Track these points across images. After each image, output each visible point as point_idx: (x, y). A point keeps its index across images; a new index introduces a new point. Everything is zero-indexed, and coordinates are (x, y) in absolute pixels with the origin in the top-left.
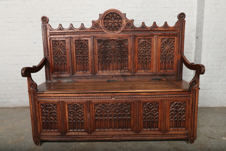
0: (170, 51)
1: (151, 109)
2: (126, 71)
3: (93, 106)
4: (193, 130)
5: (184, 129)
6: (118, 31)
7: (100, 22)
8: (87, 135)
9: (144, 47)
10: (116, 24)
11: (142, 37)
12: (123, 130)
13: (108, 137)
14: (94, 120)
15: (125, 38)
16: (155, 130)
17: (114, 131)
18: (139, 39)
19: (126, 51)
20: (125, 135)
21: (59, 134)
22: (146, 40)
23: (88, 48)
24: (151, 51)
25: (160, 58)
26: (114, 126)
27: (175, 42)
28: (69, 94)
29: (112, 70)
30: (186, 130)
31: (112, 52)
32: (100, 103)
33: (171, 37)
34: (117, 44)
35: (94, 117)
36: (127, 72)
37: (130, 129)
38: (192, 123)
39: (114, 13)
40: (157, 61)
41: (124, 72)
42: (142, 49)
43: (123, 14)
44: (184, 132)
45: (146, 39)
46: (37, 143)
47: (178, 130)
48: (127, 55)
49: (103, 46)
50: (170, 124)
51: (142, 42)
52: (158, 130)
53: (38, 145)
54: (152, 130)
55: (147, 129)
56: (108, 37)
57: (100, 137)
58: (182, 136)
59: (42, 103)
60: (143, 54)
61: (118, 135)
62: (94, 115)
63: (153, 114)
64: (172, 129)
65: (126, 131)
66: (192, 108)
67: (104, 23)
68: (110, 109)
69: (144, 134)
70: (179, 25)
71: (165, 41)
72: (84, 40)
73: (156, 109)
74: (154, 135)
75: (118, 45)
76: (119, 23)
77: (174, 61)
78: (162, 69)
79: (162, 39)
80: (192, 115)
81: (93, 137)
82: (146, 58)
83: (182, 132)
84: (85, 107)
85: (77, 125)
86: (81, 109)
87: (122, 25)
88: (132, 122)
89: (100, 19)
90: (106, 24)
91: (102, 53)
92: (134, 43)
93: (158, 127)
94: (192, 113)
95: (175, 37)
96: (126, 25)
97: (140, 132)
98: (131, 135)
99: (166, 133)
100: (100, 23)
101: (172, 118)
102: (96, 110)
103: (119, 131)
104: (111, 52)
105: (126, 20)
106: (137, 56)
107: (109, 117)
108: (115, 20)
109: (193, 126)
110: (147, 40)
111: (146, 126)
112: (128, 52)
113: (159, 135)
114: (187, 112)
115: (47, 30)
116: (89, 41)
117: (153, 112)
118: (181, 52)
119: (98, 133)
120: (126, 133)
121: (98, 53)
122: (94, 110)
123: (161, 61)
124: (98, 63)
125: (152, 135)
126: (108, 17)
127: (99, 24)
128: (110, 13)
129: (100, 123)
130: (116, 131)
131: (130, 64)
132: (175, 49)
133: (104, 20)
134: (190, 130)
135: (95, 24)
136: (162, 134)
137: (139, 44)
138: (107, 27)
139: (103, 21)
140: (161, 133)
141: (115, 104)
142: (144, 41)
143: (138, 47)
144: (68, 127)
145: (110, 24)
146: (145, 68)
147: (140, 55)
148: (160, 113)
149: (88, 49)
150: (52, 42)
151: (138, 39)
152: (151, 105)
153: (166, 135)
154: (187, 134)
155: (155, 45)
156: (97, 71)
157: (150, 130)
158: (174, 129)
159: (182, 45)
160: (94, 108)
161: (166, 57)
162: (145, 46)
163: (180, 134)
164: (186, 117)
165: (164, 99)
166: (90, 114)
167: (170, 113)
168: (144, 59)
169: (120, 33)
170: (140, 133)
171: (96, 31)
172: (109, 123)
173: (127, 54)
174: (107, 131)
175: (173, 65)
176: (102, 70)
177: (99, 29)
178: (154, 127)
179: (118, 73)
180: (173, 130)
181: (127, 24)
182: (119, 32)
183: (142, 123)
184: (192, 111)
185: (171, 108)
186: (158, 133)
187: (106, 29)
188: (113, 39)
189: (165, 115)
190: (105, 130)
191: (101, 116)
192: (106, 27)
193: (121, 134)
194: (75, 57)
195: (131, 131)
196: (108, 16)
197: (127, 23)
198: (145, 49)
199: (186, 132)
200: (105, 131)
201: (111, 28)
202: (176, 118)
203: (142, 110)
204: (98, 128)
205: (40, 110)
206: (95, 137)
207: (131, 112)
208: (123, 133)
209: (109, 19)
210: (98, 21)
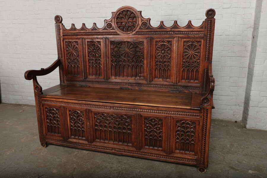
0: (194, 58)
1: (154, 126)
2: (141, 79)
3: (93, 115)
4: (203, 157)
5: (193, 153)
6: (132, 31)
7: (113, 21)
8: (88, 144)
9: (163, 52)
10: (130, 23)
11: (161, 40)
12: (123, 144)
13: (108, 149)
14: (94, 130)
15: (141, 40)
16: (158, 150)
17: (114, 144)
18: (157, 41)
19: (141, 55)
20: (125, 150)
21: (61, 138)
23: (101, 50)
24: (171, 56)
25: (181, 65)
26: (114, 138)
27: (202, 46)
28: (69, 100)
29: (126, 76)
30: (196, 156)
31: (126, 56)
32: (99, 113)
33: (196, 40)
34: (131, 46)
35: (94, 127)
36: (143, 80)
37: (131, 145)
38: (201, 148)
39: (128, 11)
40: (177, 69)
41: (139, 79)
42: (160, 53)
43: (138, 11)
44: (193, 157)
46: (43, 145)
47: (185, 154)
48: (143, 60)
49: (116, 49)
50: (176, 145)
51: (160, 45)
52: (162, 150)
53: (44, 146)
54: (155, 150)
55: (150, 147)
56: (121, 38)
57: (100, 148)
58: (190, 161)
59: (46, 106)
60: (161, 60)
61: (118, 149)
62: (94, 124)
63: (156, 132)
64: (178, 151)
65: (126, 146)
66: (203, 130)
67: (117, 23)
68: (110, 121)
69: (145, 152)
70: (207, 24)
71: (188, 44)
72: (96, 42)
73: (159, 126)
74: (156, 154)
75: (132, 49)
76: (134, 23)
77: (199, 70)
78: (184, 79)
79: (184, 42)
80: (202, 138)
81: (93, 147)
82: (164, 65)
83: (190, 157)
84: (85, 115)
85: (79, 132)
86: (81, 116)
87: (137, 24)
88: (133, 137)
89: (113, 18)
90: (119, 23)
91: (115, 56)
92: (150, 46)
93: (161, 147)
94: (202, 136)
95: (201, 40)
96: (142, 25)
97: (141, 149)
98: (131, 151)
99: (171, 155)
100: (112, 23)
101: (178, 138)
102: (95, 119)
103: (119, 145)
104: (125, 55)
105: (141, 19)
106: (154, 62)
107: (109, 128)
108: (129, 19)
109: (204, 151)
110: (166, 43)
111: (149, 144)
112: (143, 57)
113: (162, 155)
114: (197, 134)
115: (60, 30)
116: (101, 42)
117: (156, 129)
118: (208, 60)
119: (98, 144)
120: (126, 148)
121: (111, 56)
122: (93, 119)
123: (183, 69)
124: (111, 68)
125: (154, 154)
126: (121, 15)
127: (111, 23)
128: (123, 11)
129: (100, 134)
130: (116, 144)
131: (145, 71)
132: (202, 54)
133: (117, 19)
134: (200, 156)
135: (108, 24)
136: (166, 156)
137: (157, 47)
138: (120, 27)
139: (116, 21)
140: (165, 154)
141: (115, 115)
142: (163, 44)
143: (156, 51)
144: (70, 133)
145: (123, 23)
146: (164, 76)
147: (157, 61)
148: (164, 131)
149: (101, 52)
150: (66, 43)
151: (155, 42)
152: (153, 120)
153: (170, 156)
154: (196, 160)
155: (175, 49)
156: (110, 76)
157: (153, 149)
158: (181, 151)
159: (209, 50)
160: (93, 117)
161: (190, 64)
162: (164, 50)
163: (188, 159)
164: (195, 140)
165: (168, 116)
166: (89, 123)
167: (176, 132)
168: (163, 66)
169: (135, 34)
170: (141, 151)
172: (109, 135)
173: (143, 59)
174: (108, 143)
175: (198, 75)
176: (116, 75)
177: (111, 30)
178: (157, 147)
179: (132, 80)
180: (180, 153)
182: (134, 32)
183: (144, 140)
184: (203, 134)
185: (177, 128)
186: (161, 154)
187: (118, 29)
188: (127, 41)
189: (170, 134)
190: (105, 141)
191: (101, 126)
193: (122, 148)
194: (87, 60)
195: (133, 146)
197: (142, 22)
199: (195, 157)
200: (105, 143)
201: (124, 28)
202: (182, 139)
203: (143, 126)
204: (98, 139)
205: (45, 113)
206: (94, 147)
207: (131, 126)
208: (124, 147)
209: (122, 17)
210: (110, 20)
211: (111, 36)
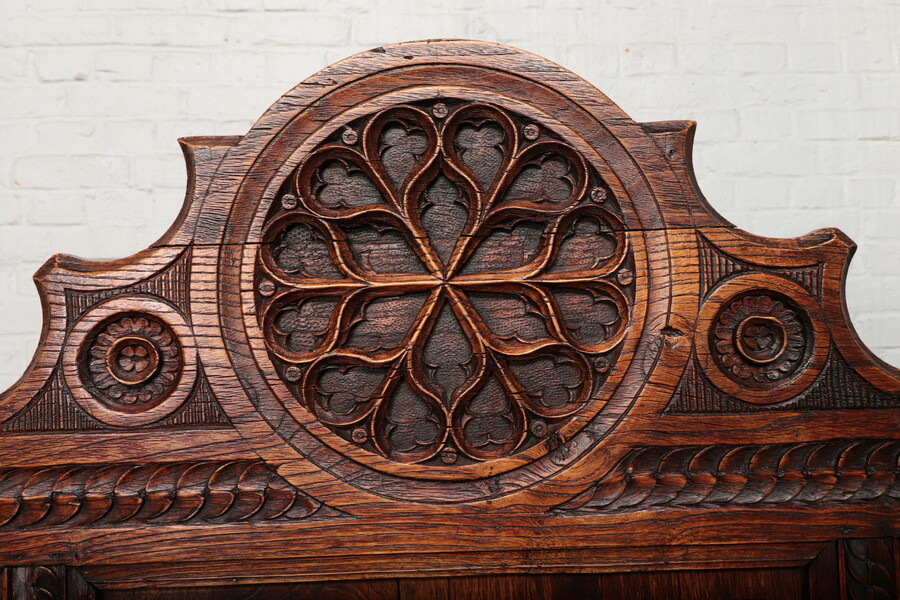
6: (556, 446)
7: (203, 275)
10: (509, 316)
39: (470, 116)
43: (648, 129)
67: (276, 311)
76: (573, 302)
87: (630, 331)
89: (202, 223)
90: (311, 318)
100: (183, 306)
105: (704, 243)
108: (489, 252)
126: (345, 191)
127: (174, 318)
128: (392, 118)
133: (273, 241)
135: (103, 326)
138: (331, 380)
139: (259, 275)
145: (385, 318)
169: (599, 487)
171: (114, 455)
177: (165, 424)
181: (716, 320)
182: (573, 468)
187: (301, 413)
192: (310, 386)
196: (357, 169)
197: (725, 291)
201: (404, 397)
209: (366, 222)
210: (145, 270)
211: (163, 537)
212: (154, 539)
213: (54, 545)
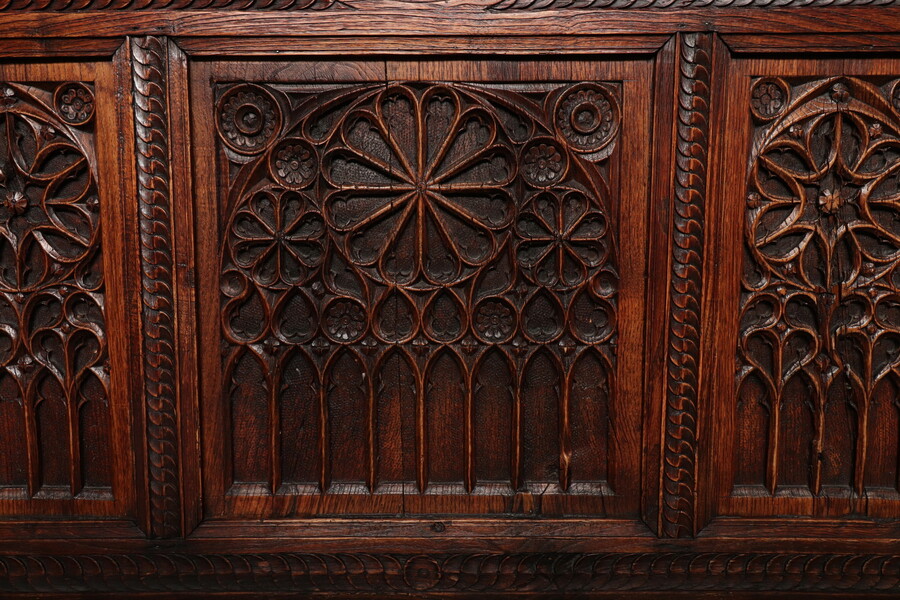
2: (583, 499)
9: (829, 199)
11: (811, 66)
15: (584, 72)
18: (771, 80)
19: (586, 236)
22: (855, 107)
23: (94, 191)
29: (408, 475)
31: (404, 252)
34: (470, 145)
41: (562, 506)
42: (795, 215)
45: (853, 91)
48: (606, 292)
49: (287, 176)
51: (803, 122)
56: (358, 47)
60: (808, 289)
72: (34, 92)
75: (483, 169)
82: (840, 339)
91: (272, 257)
92: (702, 139)
104: (393, 246)
106: (733, 312)
112: (612, 260)
116: (100, 97)
121: (227, 259)
124: (230, 392)
131: (632, 410)
137: (769, 152)
142: (830, 118)
143: (752, 188)
146: (832, 458)
147: (768, 302)
149: (96, 210)
151: (749, 86)
168: (824, 351)
173: (605, 278)
179: (474, 516)
188: (419, 85)
198: (831, 218)
211: (230, 18)
212: (224, 19)
213: (158, 21)
